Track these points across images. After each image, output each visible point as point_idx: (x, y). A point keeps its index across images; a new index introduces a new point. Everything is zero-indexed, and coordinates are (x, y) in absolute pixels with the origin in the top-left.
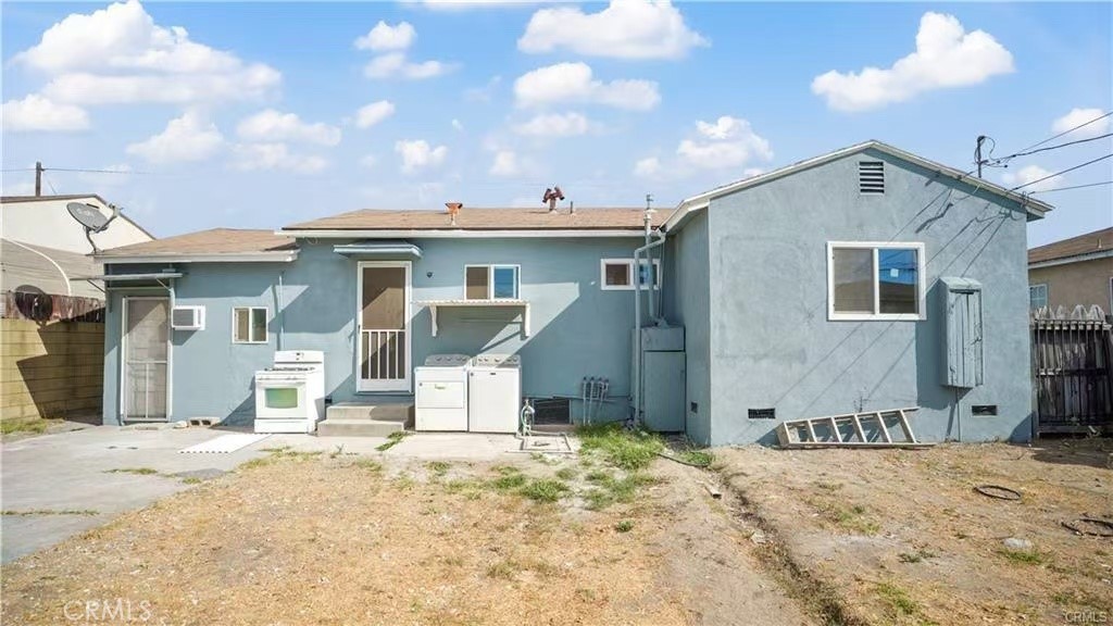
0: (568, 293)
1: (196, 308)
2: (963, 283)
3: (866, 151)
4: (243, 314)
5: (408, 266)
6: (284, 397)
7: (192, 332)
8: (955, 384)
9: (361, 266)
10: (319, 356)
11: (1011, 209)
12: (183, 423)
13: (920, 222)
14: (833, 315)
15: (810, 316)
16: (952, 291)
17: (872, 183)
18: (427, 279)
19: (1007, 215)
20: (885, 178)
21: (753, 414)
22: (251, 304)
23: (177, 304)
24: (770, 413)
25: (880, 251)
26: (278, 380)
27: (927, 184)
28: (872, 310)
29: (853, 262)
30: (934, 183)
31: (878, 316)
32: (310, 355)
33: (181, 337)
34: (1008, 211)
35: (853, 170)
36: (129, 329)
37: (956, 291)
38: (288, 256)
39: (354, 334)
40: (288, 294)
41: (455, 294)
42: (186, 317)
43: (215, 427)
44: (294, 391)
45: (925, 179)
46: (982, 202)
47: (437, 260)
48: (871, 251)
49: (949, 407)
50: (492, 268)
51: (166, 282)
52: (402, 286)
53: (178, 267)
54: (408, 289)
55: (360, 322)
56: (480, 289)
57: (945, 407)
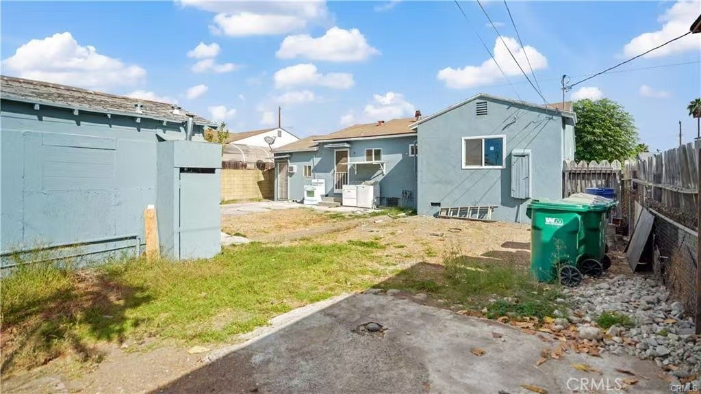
0: (398, 157)
1: (294, 166)
2: (520, 151)
3: (481, 98)
4: (306, 167)
5: (348, 150)
6: (311, 193)
7: (293, 174)
8: (515, 197)
9: (335, 151)
10: (323, 181)
11: (552, 115)
12: (291, 201)
13: (504, 125)
14: (464, 167)
15: (454, 167)
16: (514, 156)
17: (482, 111)
18: (354, 154)
19: (550, 119)
20: (488, 108)
21: (432, 204)
22: (307, 164)
23: (290, 165)
24: (439, 204)
25: (485, 139)
26: (309, 188)
27: (508, 108)
28: (481, 165)
29: (473, 145)
30: (511, 108)
31: (484, 167)
32: (320, 181)
33: (291, 175)
34: (551, 116)
35: (473, 107)
36: (280, 172)
37: (517, 156)
38: (315, 149)
39: (334, 173)
40: (317, 160)
41: (363, 160)
42: (292, 169)
43: (298, 203)
44: (313, 192)
45: (507, 107)
46: (537, 113)
47: (357, 148)
48: (481, 140)
49: (516, 207)
50: (373, 149)
51: (287, 158)
52: (347, 157)
53: (290, 154)
54: (348, 157)
55: (335, 170)
56: (370, 157)
57: (514, 207)
